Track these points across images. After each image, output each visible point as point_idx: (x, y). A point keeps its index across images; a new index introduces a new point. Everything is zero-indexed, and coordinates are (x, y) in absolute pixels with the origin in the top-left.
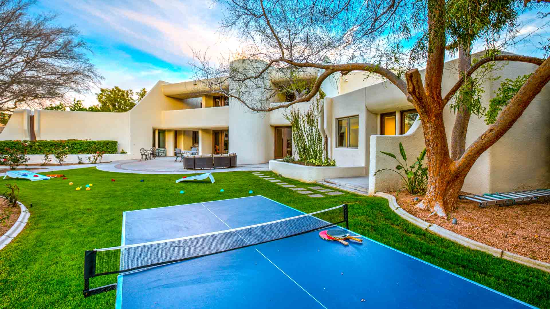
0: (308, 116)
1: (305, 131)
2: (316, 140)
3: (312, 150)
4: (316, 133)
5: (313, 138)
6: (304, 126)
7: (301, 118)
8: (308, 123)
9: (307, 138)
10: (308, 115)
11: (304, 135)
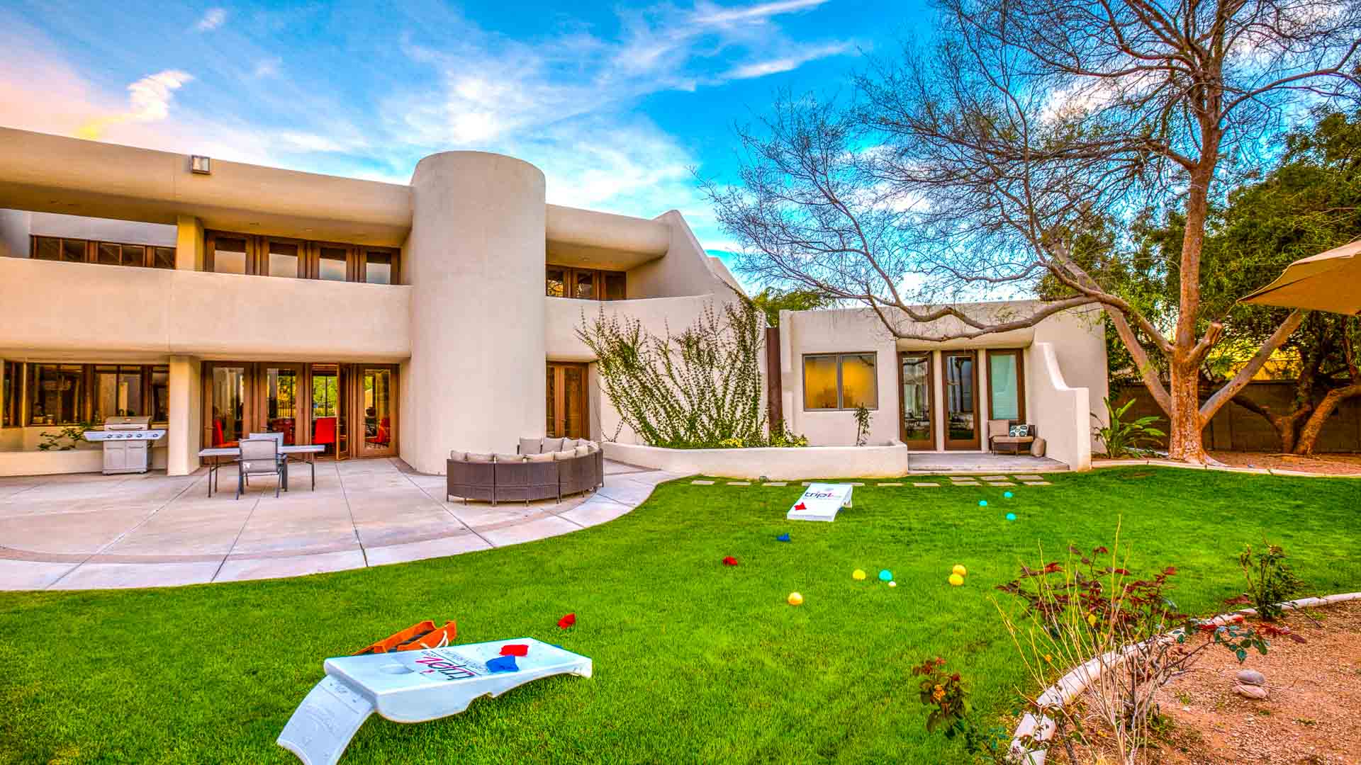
0: (688, 342)
1: (671, 376)
2: (729, 397)
3: (711, 418)
4: (726, 381)
5: (713, 391)
6: (669, 366)
7: (652, 344)
8: (687, 359)
9: (686, 393)
10: (689, 339)
11: (669, 383)
